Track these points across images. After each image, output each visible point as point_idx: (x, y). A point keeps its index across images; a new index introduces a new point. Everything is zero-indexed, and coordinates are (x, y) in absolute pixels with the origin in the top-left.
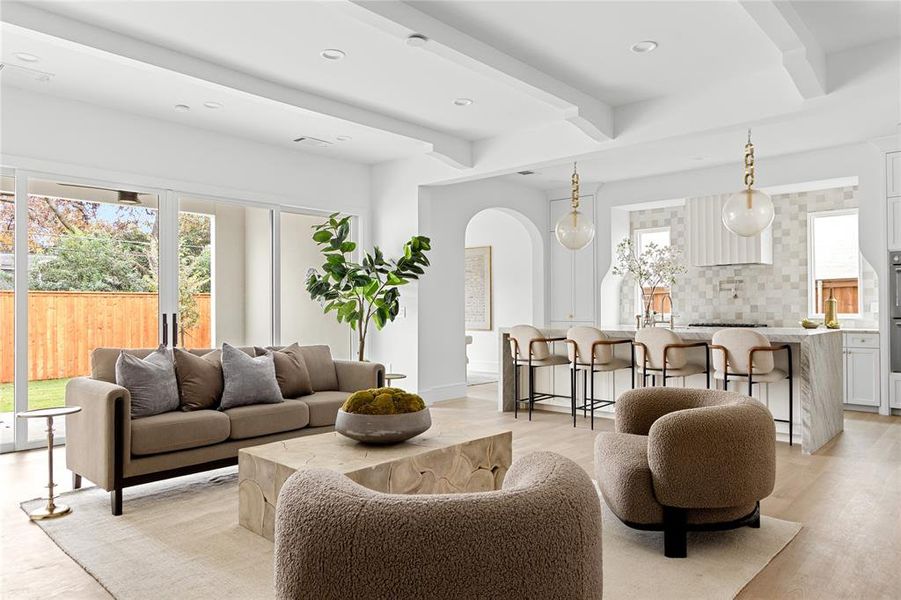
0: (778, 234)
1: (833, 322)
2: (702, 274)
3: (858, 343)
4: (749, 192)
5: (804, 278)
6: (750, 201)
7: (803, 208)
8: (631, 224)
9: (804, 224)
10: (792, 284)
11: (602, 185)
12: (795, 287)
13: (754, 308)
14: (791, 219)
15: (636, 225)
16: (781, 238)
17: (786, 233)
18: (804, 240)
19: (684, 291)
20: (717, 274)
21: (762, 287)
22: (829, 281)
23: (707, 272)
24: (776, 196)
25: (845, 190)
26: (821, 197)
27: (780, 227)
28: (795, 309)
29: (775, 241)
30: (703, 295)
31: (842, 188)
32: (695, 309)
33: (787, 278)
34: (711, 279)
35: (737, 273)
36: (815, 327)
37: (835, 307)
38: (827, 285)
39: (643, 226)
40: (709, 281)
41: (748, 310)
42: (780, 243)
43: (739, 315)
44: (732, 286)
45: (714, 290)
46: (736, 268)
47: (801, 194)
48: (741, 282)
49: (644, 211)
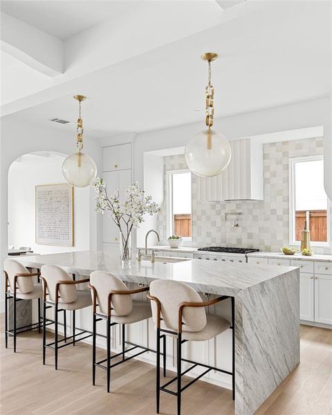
0: (268, 175)
1: (306, 250)
2: (213, 207)
3: (322, 270)
4: (209, 133)
5: (287, 212)
6: (209, 140)
7: (285, 154)
8: (164, 166)
9: (287, 167)
10: (277, 216)
11: (138, 134)
12: (279, 219)
13: (250, 236)
14: (277, 163)
15: (168, 167)
16: (269, 179)
17: (274, 175)
18: (287, 181)
19: (200, 220)
20: (223, 207)
21: (255, 218)
22: (314, 212)
23: (217, 205)
24: (266, 144)
25: (317, 140)
26: (299, 145)
27: (269, 170)
28: (280, 237)
29: (266, 181)
30: (214, 224)
31: (315, 138)
32: (209, 234)
33: (273, 212)
34: (220, 211)
35: (238, 206)
36: (292, 254)
37: (308, 236)
38: (313, 215)
39: (173, 168)
40: (218, 213)
41: (246, 236)
42: (269, 183)
43: (239, 241)
44: (234, 217)
45: (222, 220)
46: (238, 202)
47: (284, 143)
48: (240, 214)
49: (173, 156)
